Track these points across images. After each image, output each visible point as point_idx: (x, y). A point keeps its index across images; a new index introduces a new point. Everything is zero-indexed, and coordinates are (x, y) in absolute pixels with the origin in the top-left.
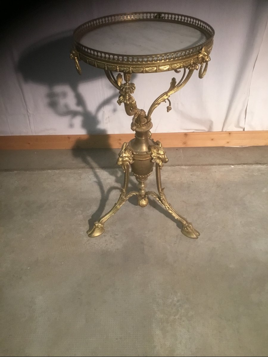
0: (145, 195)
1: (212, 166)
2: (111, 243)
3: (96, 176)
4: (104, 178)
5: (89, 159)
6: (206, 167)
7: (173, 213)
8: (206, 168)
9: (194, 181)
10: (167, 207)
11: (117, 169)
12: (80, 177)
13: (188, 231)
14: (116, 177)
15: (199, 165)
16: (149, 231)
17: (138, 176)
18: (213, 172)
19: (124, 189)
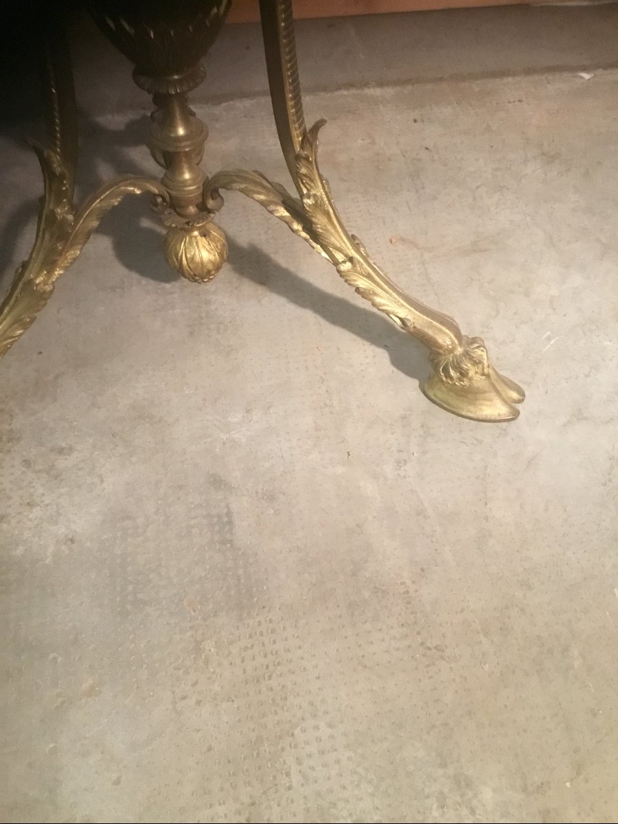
0: (204, 195)
1: (498, 81)
2: (30, 504)
6: (477, 86)
7: (378, 290)
8: (477, 89)
9: (435, 146)
10: (340, 257)
13: (466, 382)
16: (248, 411)
17: (132, 31)
18: (510, 102)
19: (56, 152)
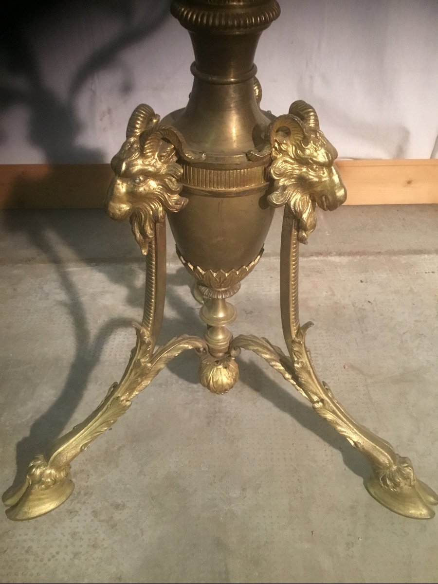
0: (230, 348)
1: (418, 256)
2: (95, 546)
3: (67, 285)
4: (91, 291)
5: (52, 237)
6: (404, 259)
7: (340, 421)
8: (403, 262)
9: (375, 300)
10: (315, 398)
11: (135, 266)
12: (15, 290)
13: (398, 490)
14: (131, 287)
15: (379, 253)
16: (244, 490)
17: (203, 273)
18: (426, 273)
19: (147, 330)
